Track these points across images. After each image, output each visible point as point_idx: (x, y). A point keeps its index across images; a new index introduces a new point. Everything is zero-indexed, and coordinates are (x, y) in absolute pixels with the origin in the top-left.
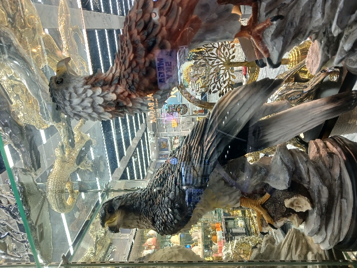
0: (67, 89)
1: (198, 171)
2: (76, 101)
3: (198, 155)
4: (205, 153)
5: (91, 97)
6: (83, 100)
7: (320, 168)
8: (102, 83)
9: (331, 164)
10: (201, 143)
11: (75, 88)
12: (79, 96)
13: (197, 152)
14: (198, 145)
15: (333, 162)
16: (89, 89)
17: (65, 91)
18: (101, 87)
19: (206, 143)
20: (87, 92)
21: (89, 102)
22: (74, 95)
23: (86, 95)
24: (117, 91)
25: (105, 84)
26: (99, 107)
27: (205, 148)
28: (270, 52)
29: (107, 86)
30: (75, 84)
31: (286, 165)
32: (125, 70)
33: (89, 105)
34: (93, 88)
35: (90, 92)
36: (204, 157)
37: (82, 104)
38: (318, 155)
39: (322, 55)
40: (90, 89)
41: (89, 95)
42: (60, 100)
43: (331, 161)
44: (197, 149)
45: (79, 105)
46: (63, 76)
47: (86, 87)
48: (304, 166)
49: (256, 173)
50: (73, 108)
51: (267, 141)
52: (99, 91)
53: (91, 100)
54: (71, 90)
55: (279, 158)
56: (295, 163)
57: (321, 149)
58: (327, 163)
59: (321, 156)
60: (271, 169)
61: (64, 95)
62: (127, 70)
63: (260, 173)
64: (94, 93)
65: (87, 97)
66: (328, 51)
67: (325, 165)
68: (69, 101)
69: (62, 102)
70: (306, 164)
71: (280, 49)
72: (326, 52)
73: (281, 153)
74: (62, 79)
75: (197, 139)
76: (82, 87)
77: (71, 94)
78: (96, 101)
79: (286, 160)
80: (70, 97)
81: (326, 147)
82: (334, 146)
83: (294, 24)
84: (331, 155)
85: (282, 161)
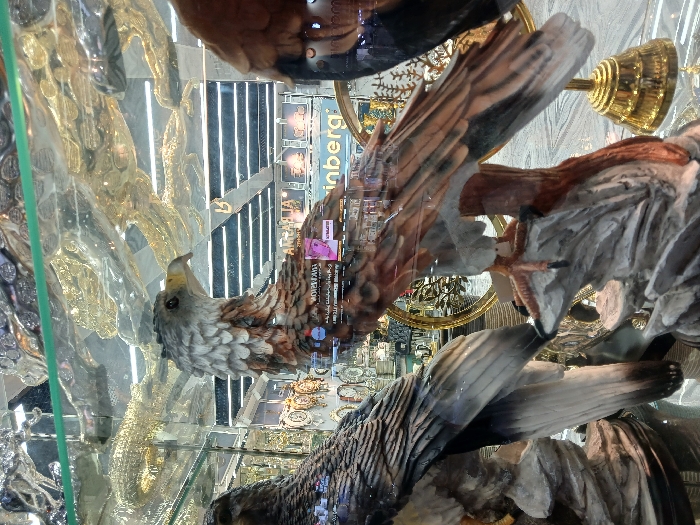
0: (187, 324)
1: (394, 475)
2: (200, 349)
3: (397, 448)
4: (411, 445)
5: (228, 345)
6: (214, 349)
7: (605, 481)
8: (250, 323)
9: (625, 478)
10: (404, 425)
11: (201, 325)
12: (207, 340)
13: (396, 439)
14: (400, 426)
15: (628, 475)
16: (226, 329)
17: (183, 328)
18: (247, 329)
19: (415, 429)
20: (222, 336)
21: (225, 354)
22: (198, 337)
23: (221, 340)
24: (274, 339)
25: (255, 325)
26: (240, 362)
27: (411, 436)
28: (541, 310)
29: (259, 330)
30: (202, 317)
31: (547, 475)
32: (297, 316)
33: (224, 359)
34: (234, 329)
35: (227, 337)
36: (408, 452)
37: (211, 355)
38: (603, 455)
39: (624, 306)
40: (228, 329)
41: (225, 342)
42: (173, 344)
43: (625, 473)
44: (397, 434)
45: (205, 355)
46: (179, 293)
47: (222, 325)
48: (578, 480)
49: (494, 479)
50: (193, 360)
51: (518, 431)
52: (244, 336)
53: (229, 350)
54: (194, 328)
55: (536, 459)
56: (562, 471)
57: (609, 442)
58: (617, 475)
59: (607, 458)
60: (519, 474)
61: (180, 336)
62: (300, 318)
63: (500, 480)
64: (235, 338)
65: (221, 344)
66: (635, 301)
67: (614, 478)
68: (189, 347)
69: (175, 348)
70: (582, 476)
71: (559, 311)
72: (631, 303)
73: (541, 451)
74: (177, 300)
75: (399, 416)
76: (215, 324)
77: (192, 335)
78: (237, 353)
79: (547, 466)
80: (192, 341)
81: (618, 440)
82: (632, 443)
83: (585, 267)
84: (626, 459)
85: (541, 466)
